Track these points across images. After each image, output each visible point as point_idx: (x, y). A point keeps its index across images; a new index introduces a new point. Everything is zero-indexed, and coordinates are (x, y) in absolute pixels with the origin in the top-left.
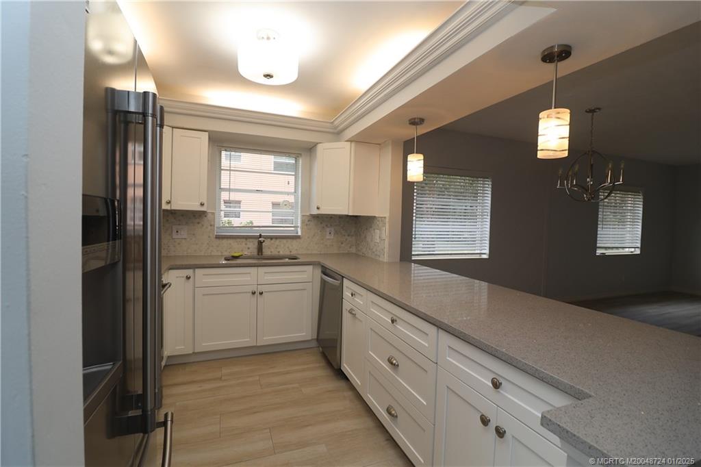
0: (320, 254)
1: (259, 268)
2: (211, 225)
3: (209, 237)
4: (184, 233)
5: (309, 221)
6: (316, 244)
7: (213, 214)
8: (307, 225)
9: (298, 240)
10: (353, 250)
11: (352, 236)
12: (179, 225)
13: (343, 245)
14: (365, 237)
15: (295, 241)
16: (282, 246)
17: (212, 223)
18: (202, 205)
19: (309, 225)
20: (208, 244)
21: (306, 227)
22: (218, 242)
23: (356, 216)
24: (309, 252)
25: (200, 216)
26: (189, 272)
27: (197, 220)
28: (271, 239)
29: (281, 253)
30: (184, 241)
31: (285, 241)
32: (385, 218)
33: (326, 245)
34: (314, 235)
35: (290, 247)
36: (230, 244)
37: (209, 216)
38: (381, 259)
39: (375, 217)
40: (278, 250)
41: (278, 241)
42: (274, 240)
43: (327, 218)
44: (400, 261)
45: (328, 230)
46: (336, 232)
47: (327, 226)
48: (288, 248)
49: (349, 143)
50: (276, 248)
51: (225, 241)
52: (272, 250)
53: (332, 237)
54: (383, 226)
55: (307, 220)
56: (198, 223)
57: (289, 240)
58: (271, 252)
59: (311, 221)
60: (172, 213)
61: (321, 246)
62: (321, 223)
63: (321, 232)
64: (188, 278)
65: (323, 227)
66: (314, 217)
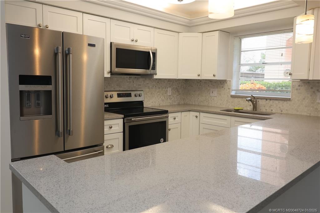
0: (310, 116)
1: (232, 117)
2: (229, 89)
3: (228, 96)
4: (215, 93)
5: (299, 86)
6: (306, 107)
7: (230, 81)
8: (297, 89)
9: (288, 102)
12: (214, 88)
15: (285, 102)
16: (275, 105)
17: (229, 88)
18: (214, 76)
19: (300, 89)
20: (227, 100)
21: (296, 91)
22: (232, 99)
24: (298, 113)
25: (223, 83)
26: (197, 114)
27: (222, 86)
28: (267, 100)
29: (274, 111)
30: (215, 98)
31: (277, 102)
33: (317, 109)
34: (304, 99)
35: (282, 108)
36: (239, 101)
37: (228, 82)
40: (271, 109)
41: (271, 101)
42: (268, 101)
43: (318, 83)
45: (319, 94)
47: (318, 90)
48: (280, 107)
50: (270, 107)
51: (236, 100)
52: (267, 108)
56: (223, 87)
57: (281, 102)
58: (266, 110)
59: (302, 86)
60: (210, 81)
61: (311, 108)
62: (312, 88)
63: (311, 96)
64: (197, 117)
65: (314, 92)
66: (304, 83)
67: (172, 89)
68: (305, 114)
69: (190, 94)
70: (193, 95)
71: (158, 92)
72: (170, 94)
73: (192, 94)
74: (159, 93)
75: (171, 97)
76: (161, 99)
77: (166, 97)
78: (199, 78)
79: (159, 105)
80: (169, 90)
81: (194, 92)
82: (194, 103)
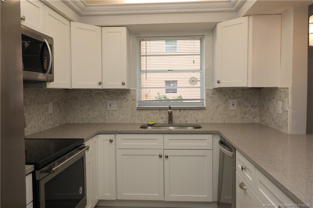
2: (133, 100)
3: (132, 109)
4: (115, 106)
5: (213, 94)
6: (220, 114)
7: (134, 91)
8: (211, 98)
9: (203, 111)
10: (257, 120)
11: (256, 107)
12: (112, 100)
13: (246, 116)
14: (268, 108)
15: (200, 112)
16: (190, 115)
17: (134, 98)
18: (123, 84)
19: (213, 98)
20: (132, 114)
21: (210, 99)
22: (139, 112)
23: (259, 89)
24: (213, 122)
25: (126, 93)
26: (112, 137)
27: (123, 96)
28: (180, 110)
29: (189, 122)
30: (115, 112)
31: (192, 112)
32: (288, 88)
33: (230, 116)
34: (218, 107)
35: (197, 117)
36: (148, 114)
37: (132, 92)
38: (284, 131)
39: (277, 87)
40: (187, 119)
41: (186, 112)
42: (182, 111)
43: (229, 90)
44: (307, 133)
45: (231, 102)
46: (239, 104)
47: (230, 98)
48: (195, 117)
49: (247, 17)
50: (185, 118)
51: (144, 112)
52: (181, 120)
53: (235, 108)
54: (286, 97)
55: (211, 94)
56: (124, 98)
57: (195, 111)
58: (180, 121)
59: (215, 94)
60: (106, 92)
61: (225, 116)
62: (224, 96)
63: (224, 103)
64: (111, 141)
65: (226, 99)
66: (217, 91)
67: (53, 104)
68: (220, 122)
69: (74, 109)
70: (79, 111)
71: (37, 110)
72: (52, 112)
73: (77, 109)
74: (38, 112)
75: (52, 116)
76: (41, 120)
77: (47, 117)
78: (100, 87)
79: (40, 130)
80: (50, 105)
81: (81, 106)
82: (81, 122)
